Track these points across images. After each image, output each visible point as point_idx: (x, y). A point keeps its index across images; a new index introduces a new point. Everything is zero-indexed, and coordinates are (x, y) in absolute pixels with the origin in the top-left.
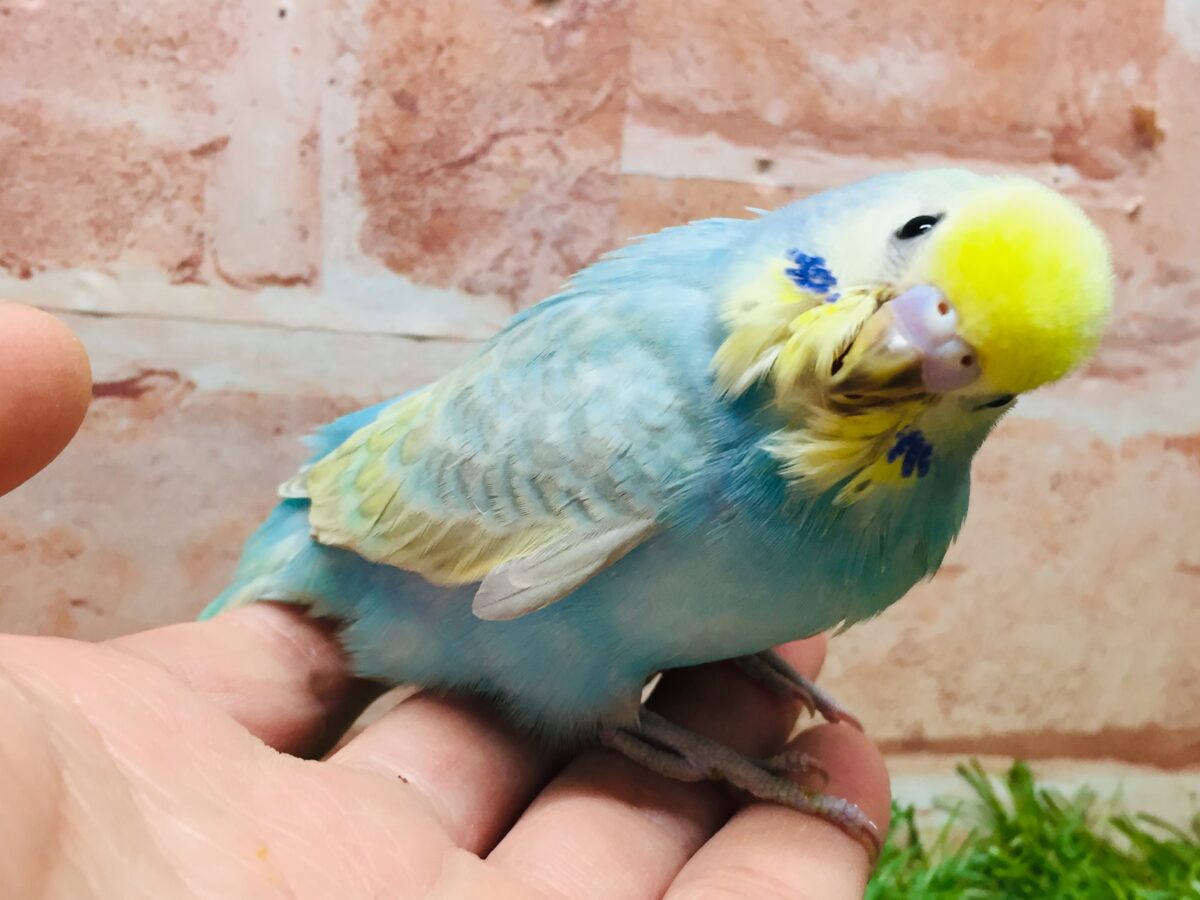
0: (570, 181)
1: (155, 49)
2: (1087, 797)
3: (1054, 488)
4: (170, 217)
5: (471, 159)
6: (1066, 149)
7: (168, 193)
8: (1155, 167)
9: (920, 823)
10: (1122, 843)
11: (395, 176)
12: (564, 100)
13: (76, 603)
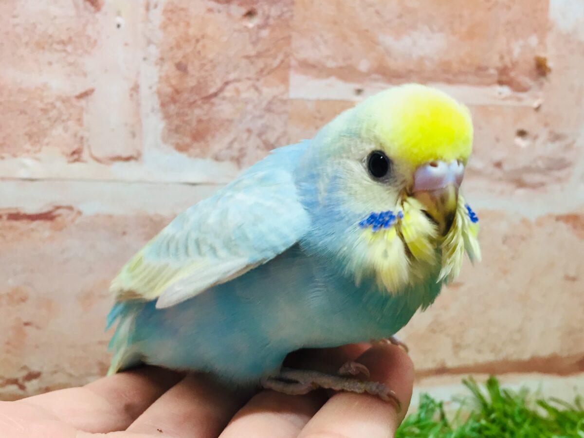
0: (264, 104)
1: (55, 46)
2: (525, 391)
3: (504, 242)
4: (66, 130)
5: (215, 95)
6: (504, 78)
7: (64, 117)
8: (547, 85)
9: (446, 408)
10: (543, 413)
11: (178, 105)
12: (260, 64)
13: (26, 324)
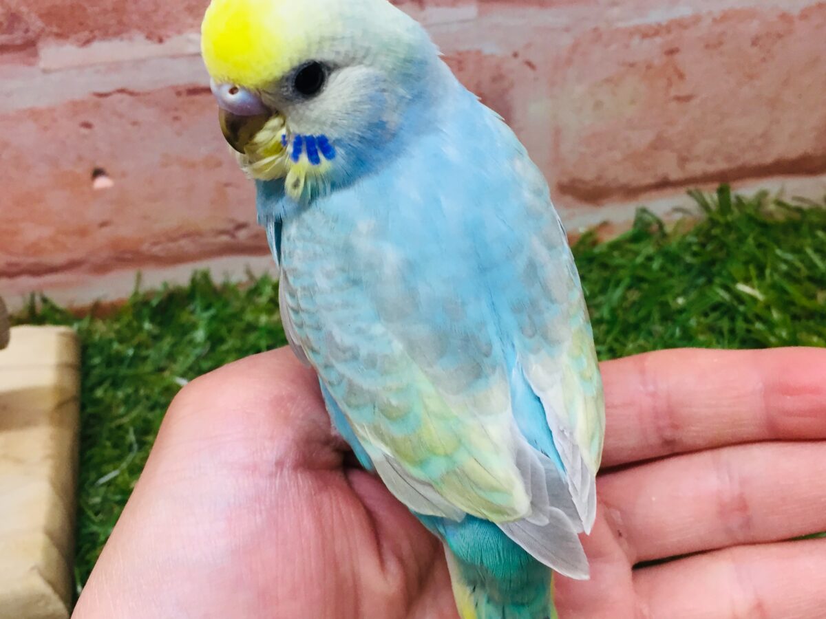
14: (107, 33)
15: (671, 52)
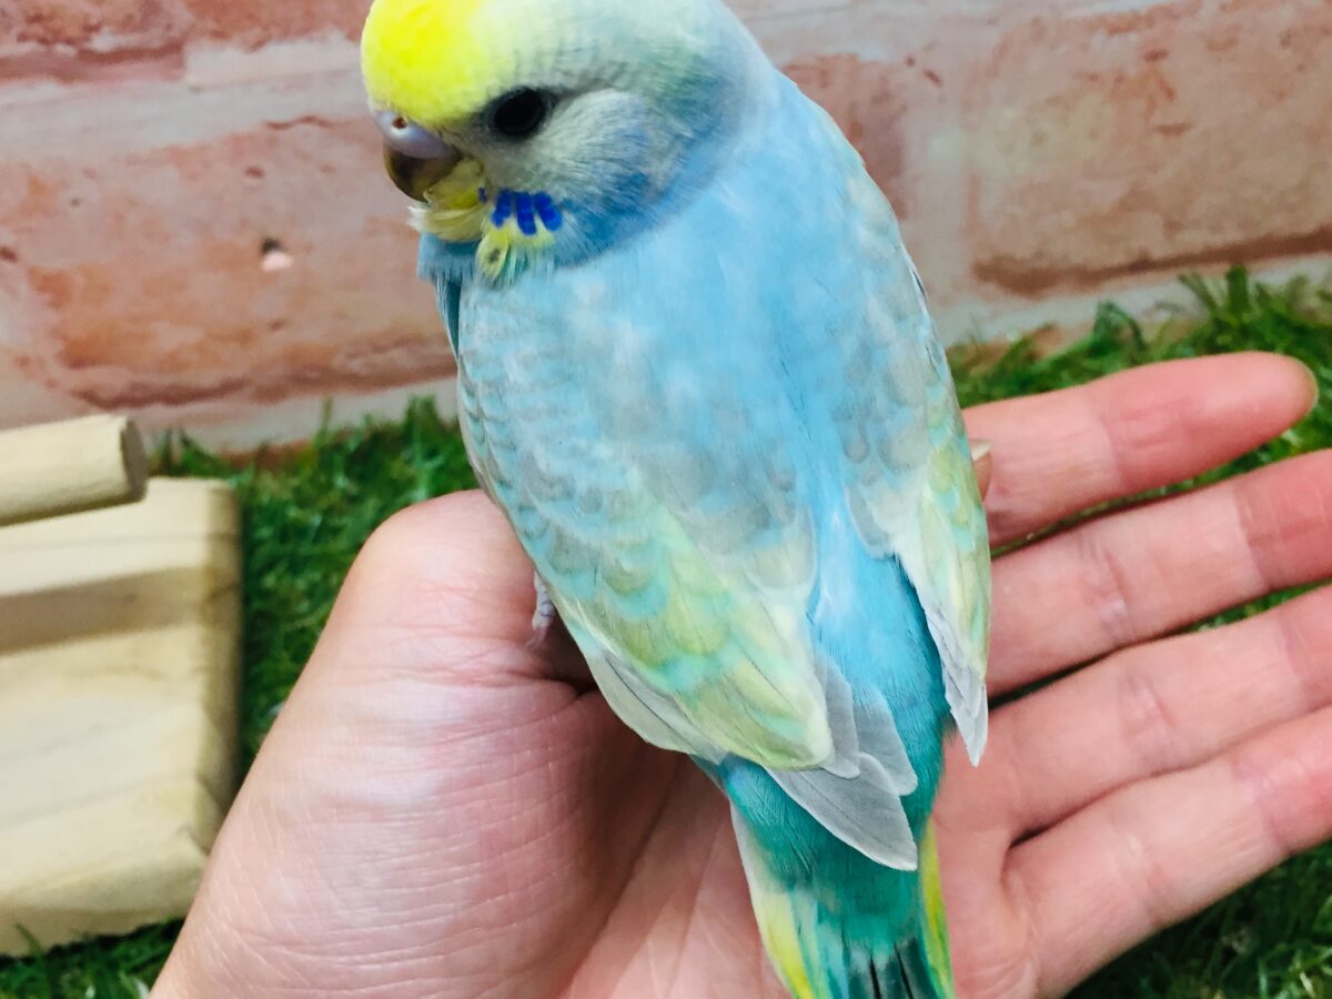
3: (1284, 43)
14: (287, 31)
15: (1155, 56)
